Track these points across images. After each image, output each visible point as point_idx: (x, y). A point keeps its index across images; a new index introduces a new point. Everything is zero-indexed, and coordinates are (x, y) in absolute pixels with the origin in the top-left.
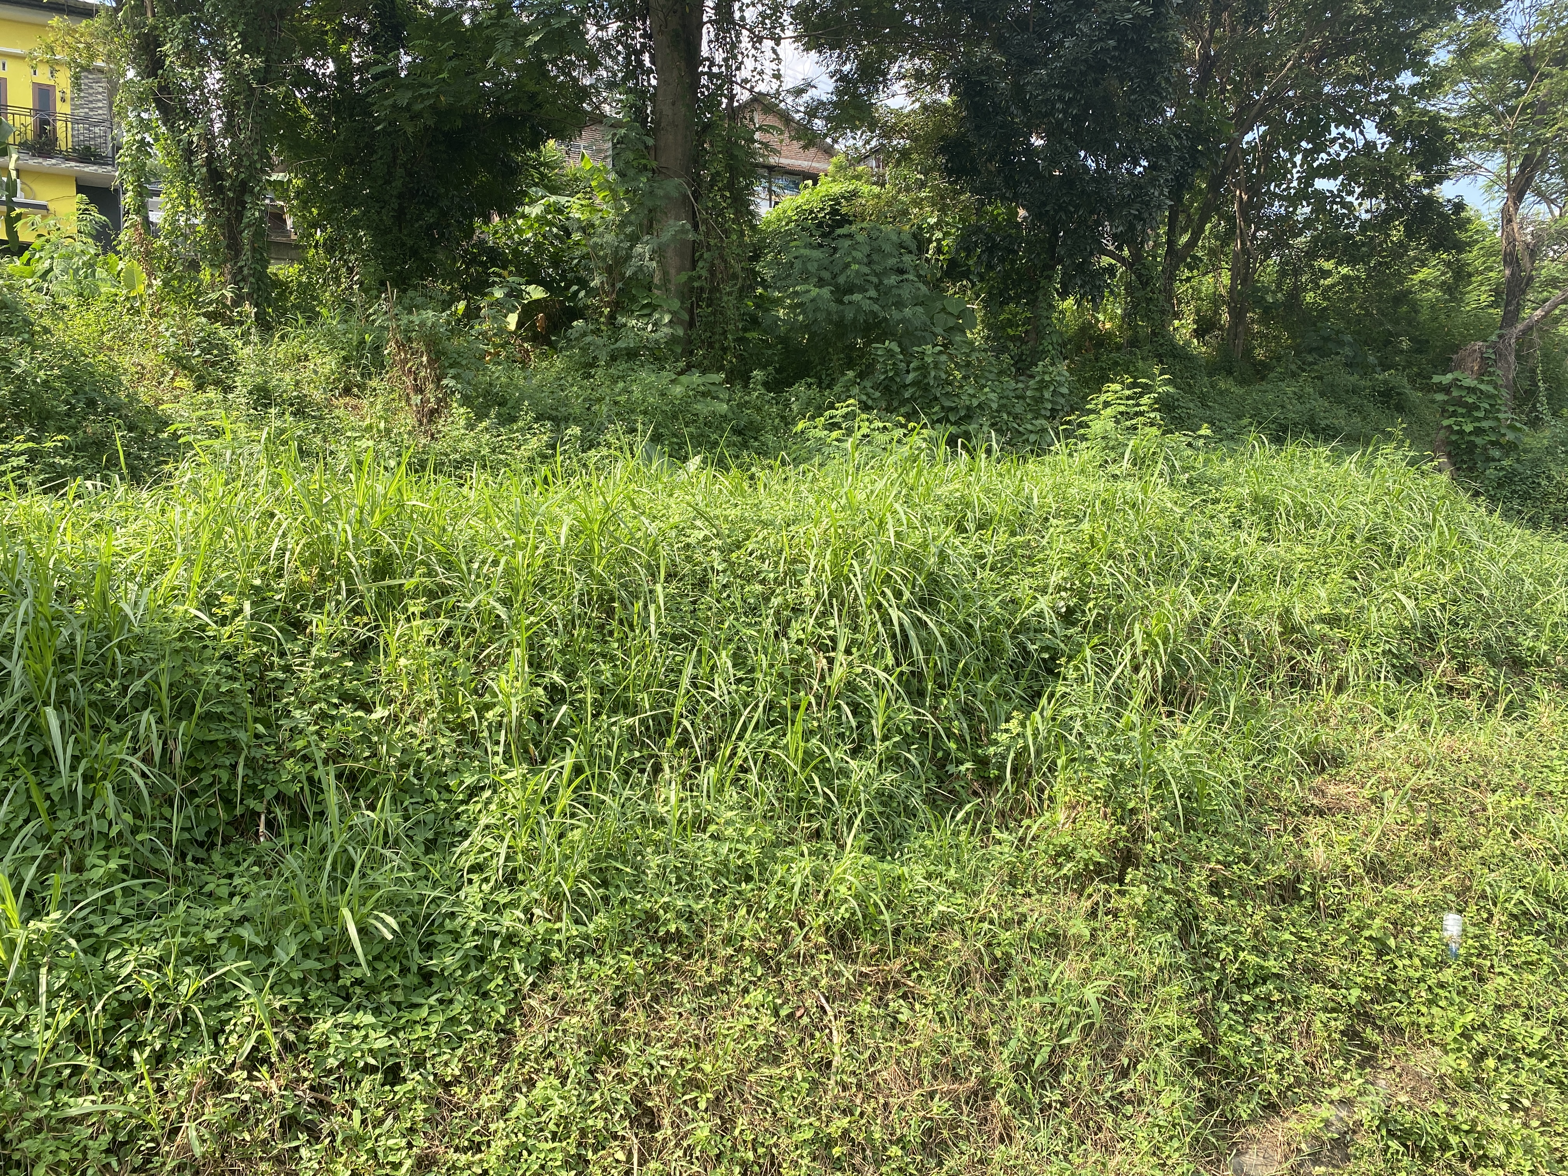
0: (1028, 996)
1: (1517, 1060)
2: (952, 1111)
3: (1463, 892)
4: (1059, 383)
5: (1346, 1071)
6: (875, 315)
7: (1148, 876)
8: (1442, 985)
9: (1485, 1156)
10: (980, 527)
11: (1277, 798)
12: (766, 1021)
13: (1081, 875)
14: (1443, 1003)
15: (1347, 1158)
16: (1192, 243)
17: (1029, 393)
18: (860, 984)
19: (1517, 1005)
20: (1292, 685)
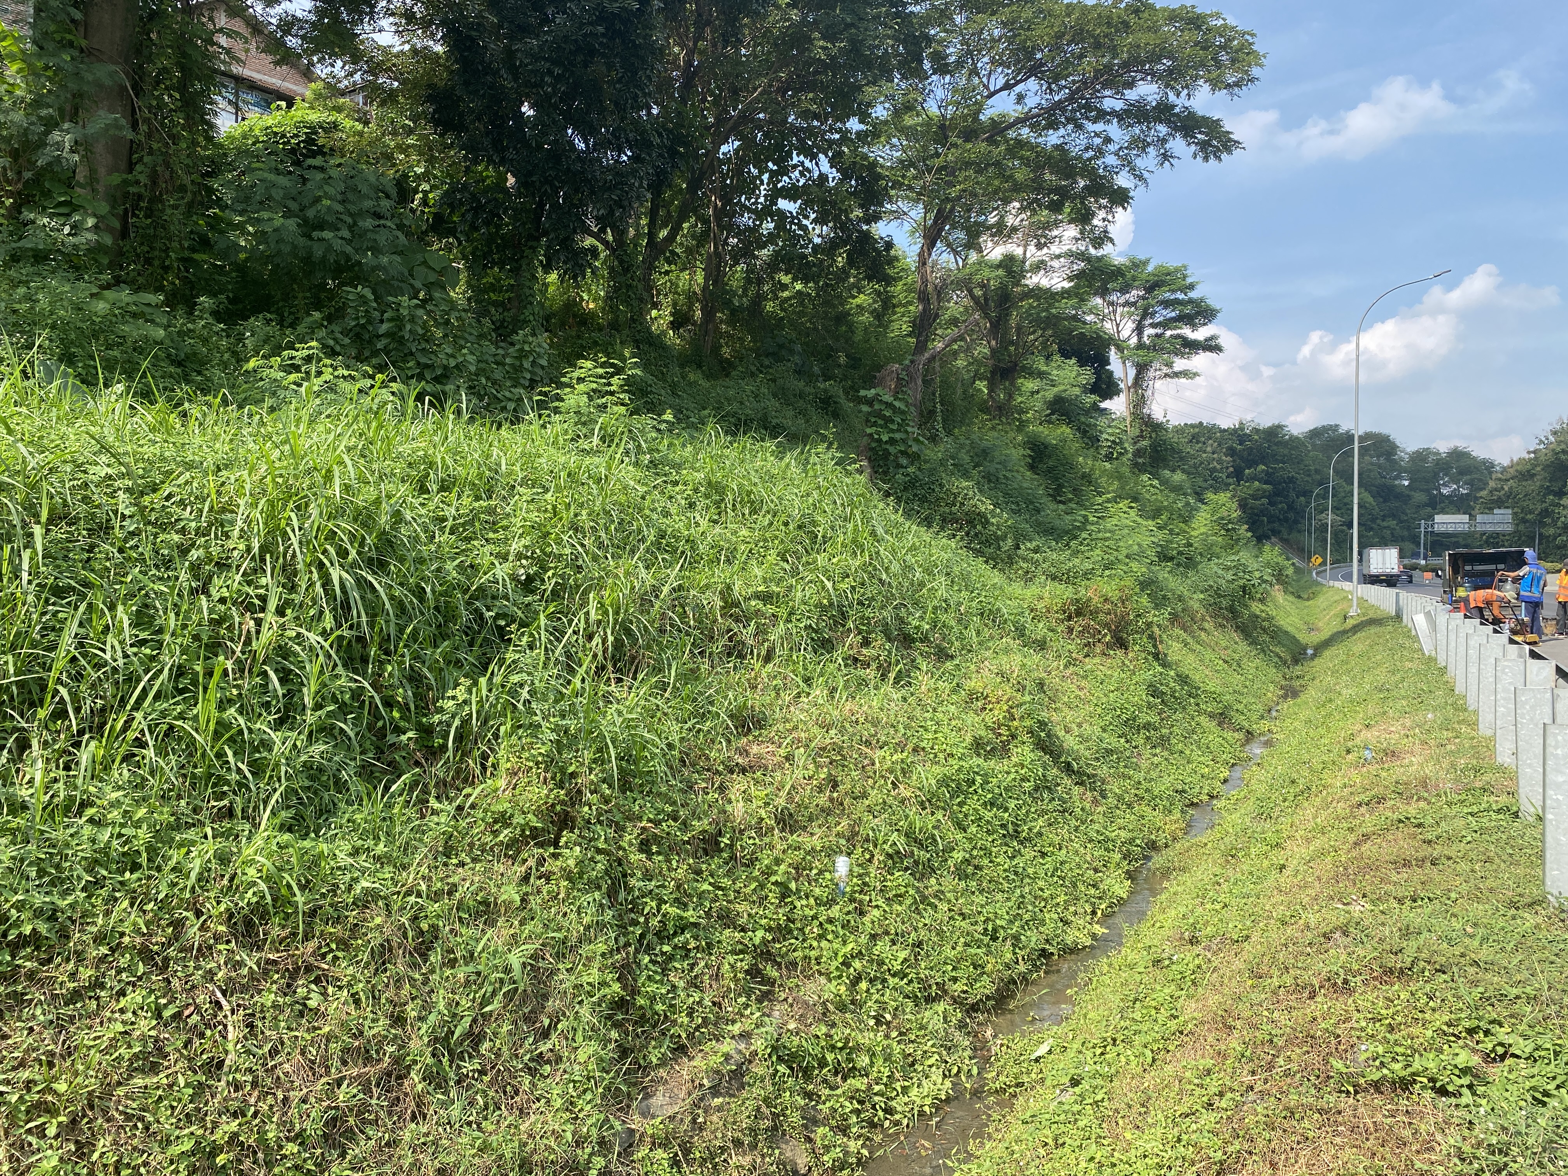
0: (453, 967)
1: (884, 981)
2: (361, 1096)
3: (852, 837)
4: (539, 354)
5: (747, 1006)
6: (348, 258)
7: (584, 837)
8: (830, 921)
9: (854, 1068)
10: (443, 488)
11: (708, 759)
12: (145, 1025)
13: (518, 841)
14: (830, 937)
15: (742, 1086)
16: (671, 238)
17: (508, 360)
18: (266, 972)
19: (887, 933)
20: (729, 655)
